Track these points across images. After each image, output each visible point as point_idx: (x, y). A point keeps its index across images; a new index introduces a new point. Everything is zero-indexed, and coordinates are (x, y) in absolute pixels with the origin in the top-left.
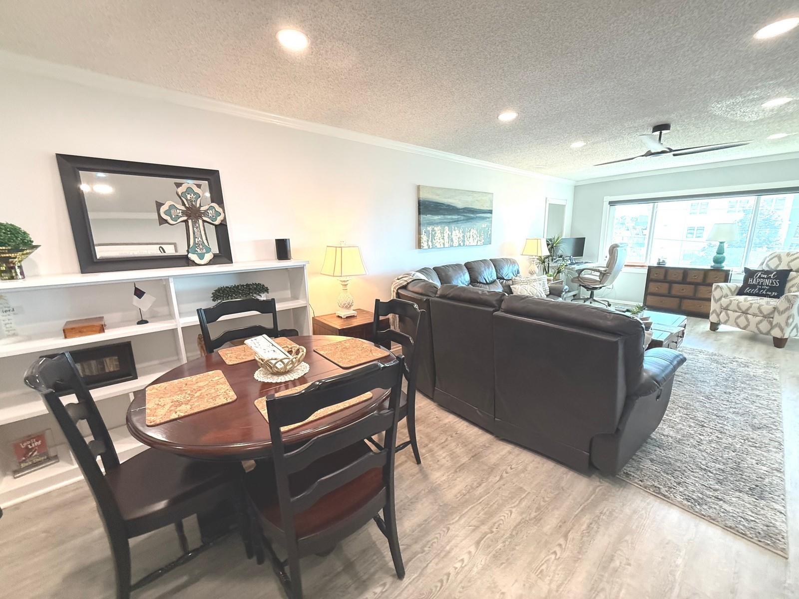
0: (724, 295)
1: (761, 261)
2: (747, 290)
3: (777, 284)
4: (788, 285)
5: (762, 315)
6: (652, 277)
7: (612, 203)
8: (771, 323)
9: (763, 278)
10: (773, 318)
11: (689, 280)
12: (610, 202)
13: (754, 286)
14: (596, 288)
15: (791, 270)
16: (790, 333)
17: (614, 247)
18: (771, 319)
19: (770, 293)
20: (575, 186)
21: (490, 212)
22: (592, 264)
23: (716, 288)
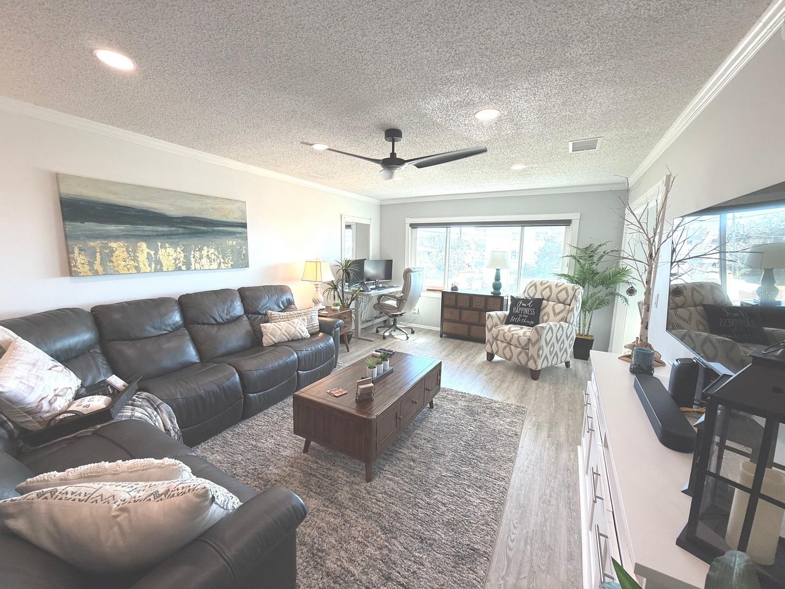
0: (494, 324)
1: (524, 289)
2: (513, 319)
3: (533, 313)
4: (542, 313)
5: (520, 347)
6: (446, 303)
7: (414, 226)
8: (527, 354)
9: (524, 307)
10: (528, 349)
11: (474, 306)
12: (410, 224)
13: (517, 315)
14: (397, 315)
15: (543, 299)
16: (542, 365)
17: (408, 272)
18: (527, 351)
19: (529, 322)
20: (381, 206)
21: (244, 226)
22: (398, 288)
23: (488, 317)
